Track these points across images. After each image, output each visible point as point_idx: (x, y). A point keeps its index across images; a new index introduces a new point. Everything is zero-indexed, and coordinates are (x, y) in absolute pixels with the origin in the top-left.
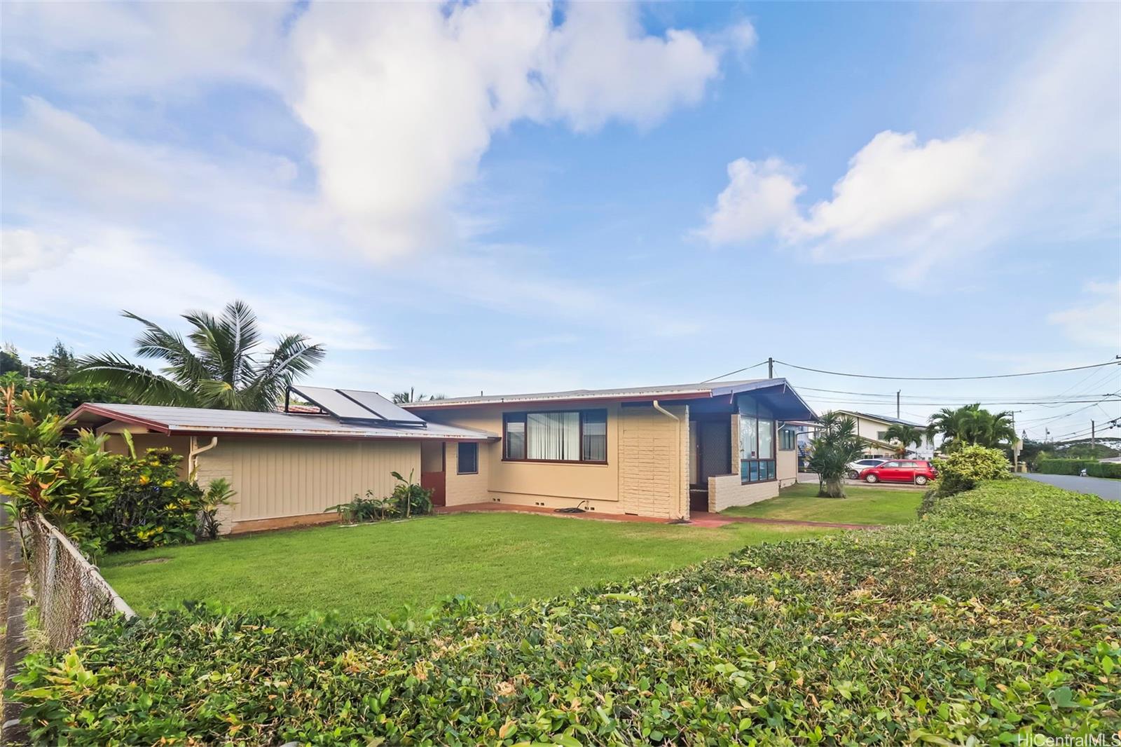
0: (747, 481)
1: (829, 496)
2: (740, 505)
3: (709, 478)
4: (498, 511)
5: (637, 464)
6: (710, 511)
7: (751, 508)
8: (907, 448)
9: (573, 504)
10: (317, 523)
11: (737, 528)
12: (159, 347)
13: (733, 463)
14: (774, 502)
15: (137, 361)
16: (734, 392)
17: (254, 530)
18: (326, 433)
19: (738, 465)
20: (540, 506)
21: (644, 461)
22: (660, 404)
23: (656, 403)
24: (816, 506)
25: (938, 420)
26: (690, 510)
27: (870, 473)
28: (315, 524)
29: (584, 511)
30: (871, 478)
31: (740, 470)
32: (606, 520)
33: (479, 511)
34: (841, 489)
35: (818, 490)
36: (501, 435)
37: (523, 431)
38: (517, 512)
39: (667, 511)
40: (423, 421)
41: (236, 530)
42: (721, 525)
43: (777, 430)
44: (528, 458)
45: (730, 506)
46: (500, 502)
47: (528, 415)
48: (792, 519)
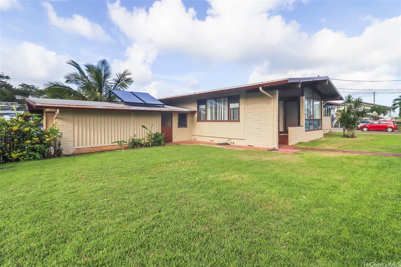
0: (308, 129)
1: (348, 137)
2: (304, 141)
3: (289, 128)
4: (193, 144)
5: (253, 121)
6: (289, 145)
7: (309, 143)
8: (380, 116)
9: (224, 141)
10: (113, 149)
11: (303, 154)
12: (74, 79)
13: (301, 120)
14: (321, 140)
15: (67, 85)
16: (301, 81)
17: (84, 152)
18: (113, 108)
19: (303, 122)
20: (212, 142)
21: (257, 119)
22: (262, 89)
23: (260, 88)
24: (343, 142)
25: (398, 102)
26: (278, 144)
27: (364, 127)
28: (112, 150)
29: (230, 144)
30: (365, 129)
31: (304, 124)
32: (238, 149)
33: (185, 144)
34: (355, 133)
35: (342, 134)
36: (196, 110)
37: (205, 108)
38: (201, 144)
39: (267, 144)
40: (163, 104)
41: (75, 152)
42: (294, 152)
43: (323, 105)
44: (207, 120)
45: (299, 142)
46: (197, 140)
47: (207, 100)
48: (332, 148)
